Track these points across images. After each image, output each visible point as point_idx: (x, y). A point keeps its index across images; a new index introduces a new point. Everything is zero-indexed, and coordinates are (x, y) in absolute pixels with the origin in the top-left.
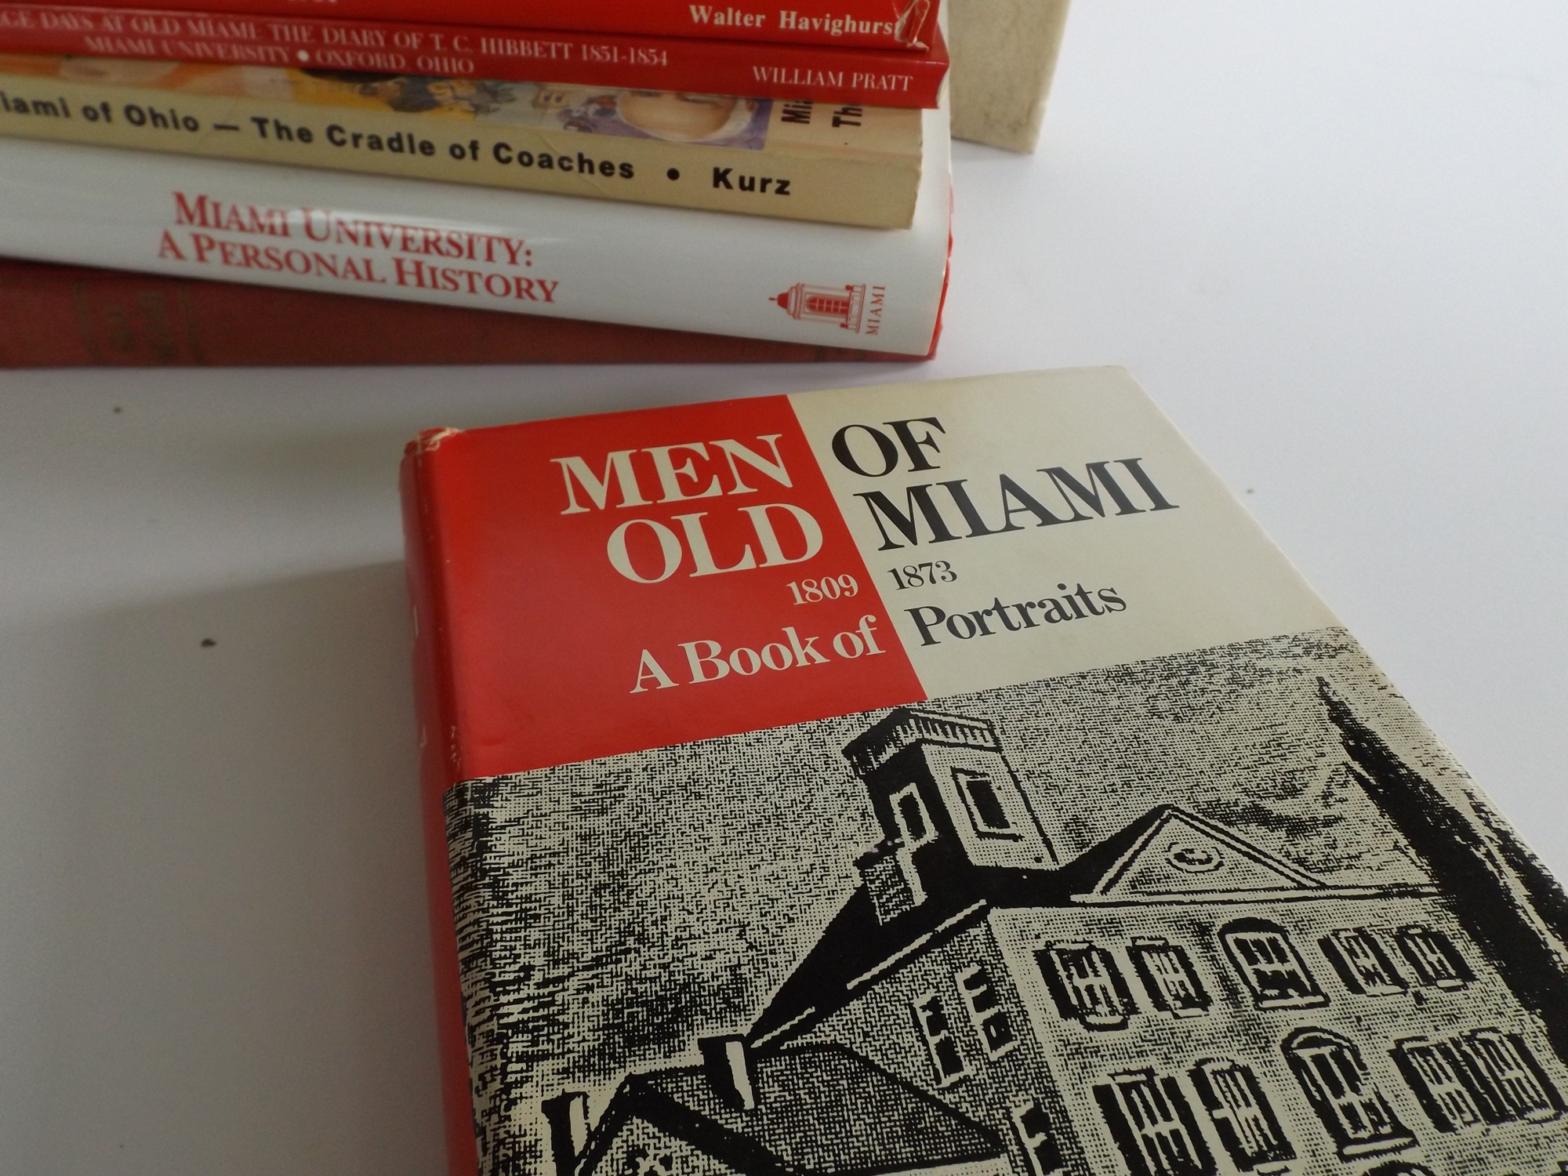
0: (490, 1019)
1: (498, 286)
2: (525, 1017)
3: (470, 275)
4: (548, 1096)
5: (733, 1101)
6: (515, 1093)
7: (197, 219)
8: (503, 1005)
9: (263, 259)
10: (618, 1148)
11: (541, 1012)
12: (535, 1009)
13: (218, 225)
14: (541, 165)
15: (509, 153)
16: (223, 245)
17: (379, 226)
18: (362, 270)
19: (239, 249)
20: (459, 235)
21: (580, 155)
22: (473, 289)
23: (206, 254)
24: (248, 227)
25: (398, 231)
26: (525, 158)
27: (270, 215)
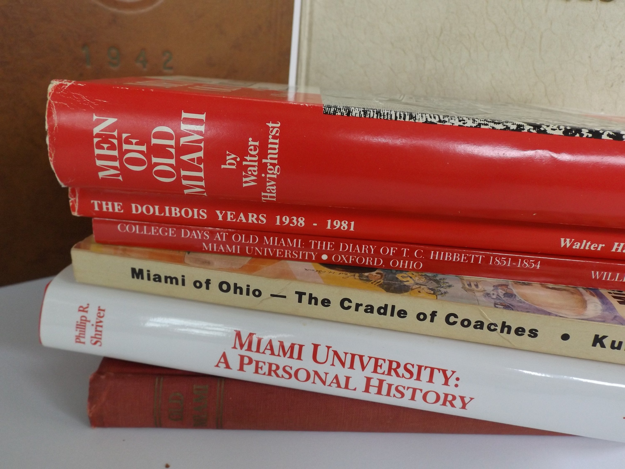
1: (431, 397)
3: (415, 390)
7: (246, 347)
9: (280, 372)
13: (258, 351)
14: (475, 327)
15: (456, 320)
16: (257, 363)
17: (361, 357)
18: (343, 383)
19: (267, 365)
20: (413, 366)
21: (504, 323)
22: (413, 398)
23: (245, 367)
24: (276, 353)
25: (373, 361)
26: (466, 323)
27: (292, 347)
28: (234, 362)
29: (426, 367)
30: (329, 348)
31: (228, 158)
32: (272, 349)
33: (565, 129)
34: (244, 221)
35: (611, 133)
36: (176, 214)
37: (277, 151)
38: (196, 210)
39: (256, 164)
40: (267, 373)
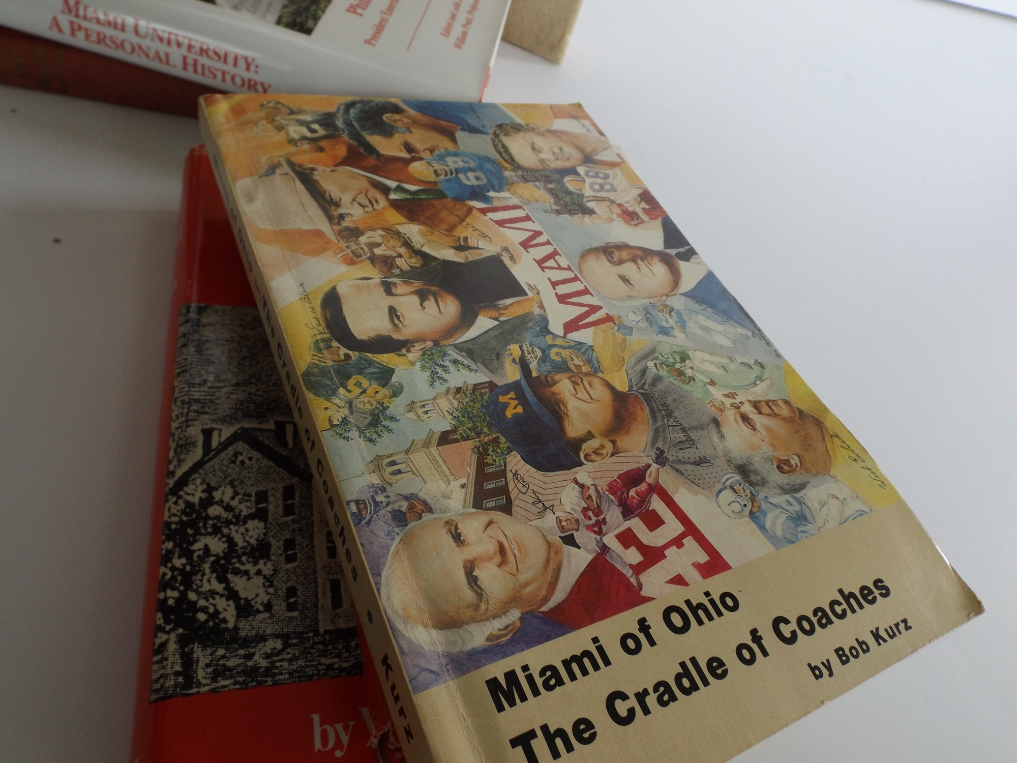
0: (184, 395)
1: (238, 81)
2: (201, 398)
3: (224, 72)
4: (205, 427)
5: (285, 444)
6: (190, 423)
8: (191, 391)
9: (108, 42)
10: (231, 450)
11: (208, 397)
12: (206, 396)
16: (86, 30)
17: (176, 36)
18: (163, 58)
23: (76, 32)
25: (187, 40)
27: (116, 18)
29: (231, 52)
32: (97, 18)
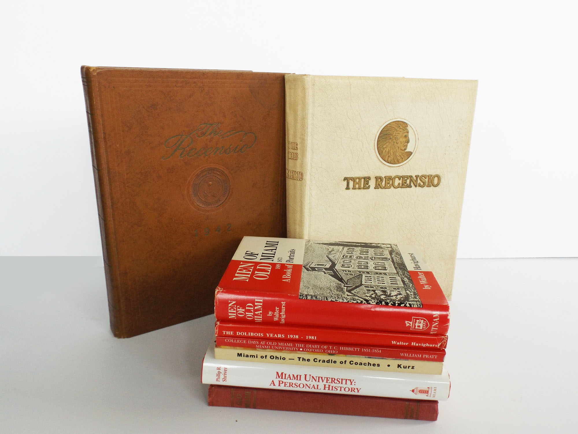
1: (347, 389)
3: (341, 387)
7: (281, 377)
9: (293, 385)
13: (285, 378)
14: (360, 365)
15: (353, 363)
16: (285, 383)
17: (322, 378)
18: (316, 387)
19: (289, 383)
20: (340, 379)
21: (369, 363)
22: (341, 390)
23: (281, 385)
24: (292, 379)
25: (326, 378)
26: (356, 364)
27: (297, 376)
28: (277, 383)
29: (344, 379)
30: (310, 375)
31: (269, 313)
32: (290, 377)
33: (377, 302)
34: (277, 337)
35: (392, 303)
36: (252, 335)
37: (284, 311)
38: (259, 334)
39: (278, 314)
40: (289, 386)
